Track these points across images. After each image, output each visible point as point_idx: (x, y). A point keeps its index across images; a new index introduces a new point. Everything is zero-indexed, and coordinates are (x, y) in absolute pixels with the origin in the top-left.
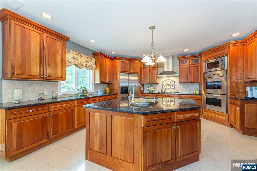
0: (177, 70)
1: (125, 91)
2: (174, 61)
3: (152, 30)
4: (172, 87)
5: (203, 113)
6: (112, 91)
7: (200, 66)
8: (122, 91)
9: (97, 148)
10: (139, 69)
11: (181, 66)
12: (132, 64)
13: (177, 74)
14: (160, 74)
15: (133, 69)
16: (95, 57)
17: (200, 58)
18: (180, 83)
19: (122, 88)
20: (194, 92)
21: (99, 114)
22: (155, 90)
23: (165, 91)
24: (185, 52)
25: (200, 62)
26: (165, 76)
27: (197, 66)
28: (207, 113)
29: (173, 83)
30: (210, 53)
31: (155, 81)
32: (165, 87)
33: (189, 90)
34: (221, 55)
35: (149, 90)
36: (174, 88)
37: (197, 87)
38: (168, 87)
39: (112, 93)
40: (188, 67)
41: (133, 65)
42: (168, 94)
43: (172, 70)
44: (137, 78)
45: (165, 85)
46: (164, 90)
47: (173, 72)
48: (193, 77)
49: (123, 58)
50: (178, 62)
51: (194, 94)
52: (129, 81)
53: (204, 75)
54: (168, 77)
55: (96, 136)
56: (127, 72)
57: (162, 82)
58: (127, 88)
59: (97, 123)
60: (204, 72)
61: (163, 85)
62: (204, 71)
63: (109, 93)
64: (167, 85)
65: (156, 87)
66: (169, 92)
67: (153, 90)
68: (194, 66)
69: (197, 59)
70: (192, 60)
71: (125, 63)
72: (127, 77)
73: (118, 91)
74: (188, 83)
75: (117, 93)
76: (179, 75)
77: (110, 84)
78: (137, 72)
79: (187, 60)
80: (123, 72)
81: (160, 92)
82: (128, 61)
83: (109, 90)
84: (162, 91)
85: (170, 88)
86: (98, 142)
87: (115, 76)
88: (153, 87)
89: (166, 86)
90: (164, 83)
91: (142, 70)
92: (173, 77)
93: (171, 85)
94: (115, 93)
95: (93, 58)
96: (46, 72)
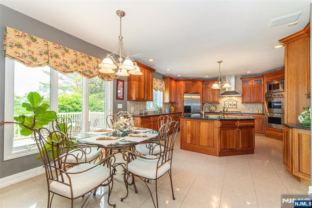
0: (240, 90)
1: (188, 110)
2: (237, 81)
4: (234, 107)
5: (265, 131)
6: (176, 110)
7: (262, 87)
8: (185, 110)
9: (189, 141)
10: (201, 89)
11: (244, 87)
12: (194, 85)
13: (240, 94)
14: (222, 95)
15: (196, 89)
16: (164, 80)
17: (262, 79)
18: (242, 103)
19: (186, 107)
20: (257, 112)
21: (190, 122)
22: (216, 109)
23: (227, 110)
24: (247, 74)
25: (263, 83)
26: (227, 96)
27: (260, 87)
28: (269, 131)
29: (235, 103)
30: (271, 75)
31: (217, 101)
32: (227, 107)
33: (251, 110)
34: (281, 78)
35: (211, 110)
36: (237, 108)
37: (260, 106)
38: (230, 107)
39: (176, 112)
40: (250, 88)
41: (196, 86)
42: (231, 113)
43: (234, 90)
44: (199, 97)
45: (226, 105)
46: (225, 110)
47: (235, 93)
48: (255, 97)
49: (186, 80)
50: (240, 82)
51: (257, 113)
52: (192, 100)
53: (266, 95)
54: (230, 97)
55: (188, 134)
56: (190, 93)
57: (224, 102)
58: (190, 107)
59: (189, 127)
60: (266, 93)
62: (266, 91)
63: (174, 112)
64: (229, 105)
65: (217, 107)
66: (231, 112)
67: (215, 109)
68: (257, 87)
69: (260, 80)
70: (254, 80)
71: (188, 84)
72: (190, 97)
73: (182, 110)
74: (251, 103)
75: (181, 112)
76: (241, 95)
77: (174, 104)
78: (199, 92)
79: (250, 81)
80: (186, 93)
81: (222, 112)
82: (191, 82)
83: (174, 109)
84: (224, 110)
85: (232, 107)
86: (190, 138)
87: (179, 96)
88: (214, 107)
90: (226, 103)
91: (204, 90)
92: (235, 97)
93: (233, 104)
94: (179, 112)
95: (163, 81)
96: (146, 96)
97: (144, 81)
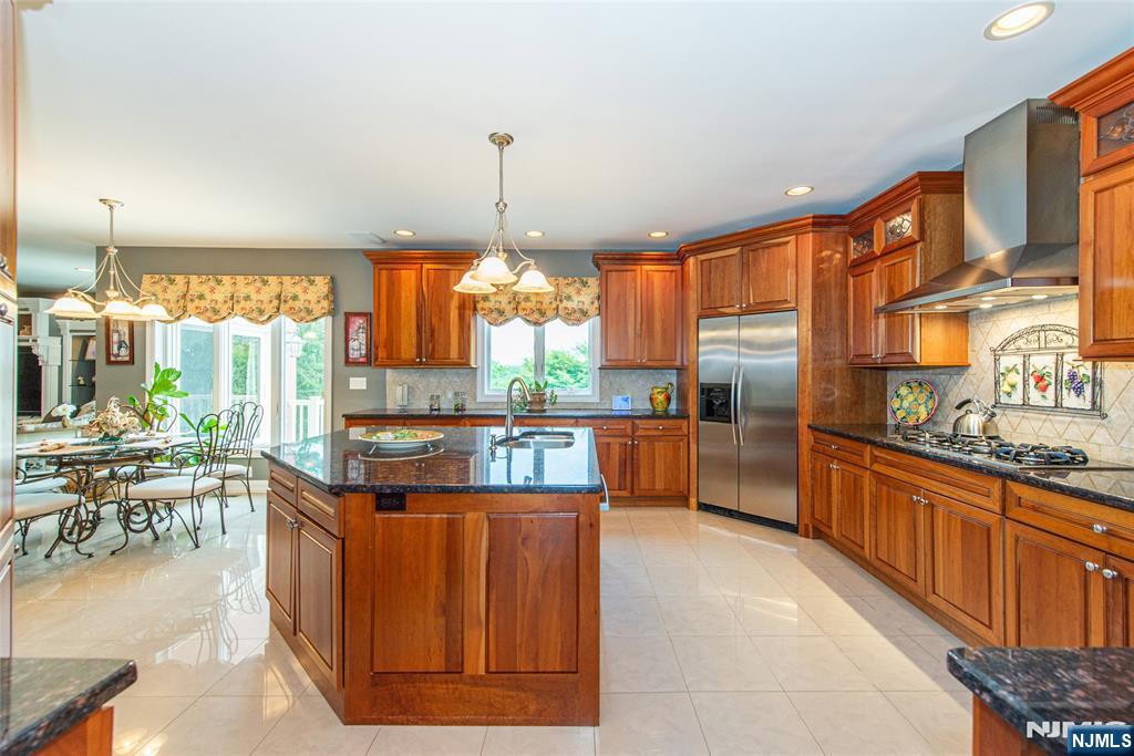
4: (1072, 399)
8: (706, 404)
12: (755, 260)
15: (763, 284)
32: (1016, 399)
38: (1035, 397)
41: (763, 266)
45: (1011, 378)
52: (743, 350)
57: (994, 351)
61: (997, 383)
64: (1032, 381)
73: (691, 406)
78: (786, 301)
85: (1059, 407)
89: (1020, 387)
90: (1006, 362)
93: (1065, 378)
96: (427, 349)
97: (417, 301)
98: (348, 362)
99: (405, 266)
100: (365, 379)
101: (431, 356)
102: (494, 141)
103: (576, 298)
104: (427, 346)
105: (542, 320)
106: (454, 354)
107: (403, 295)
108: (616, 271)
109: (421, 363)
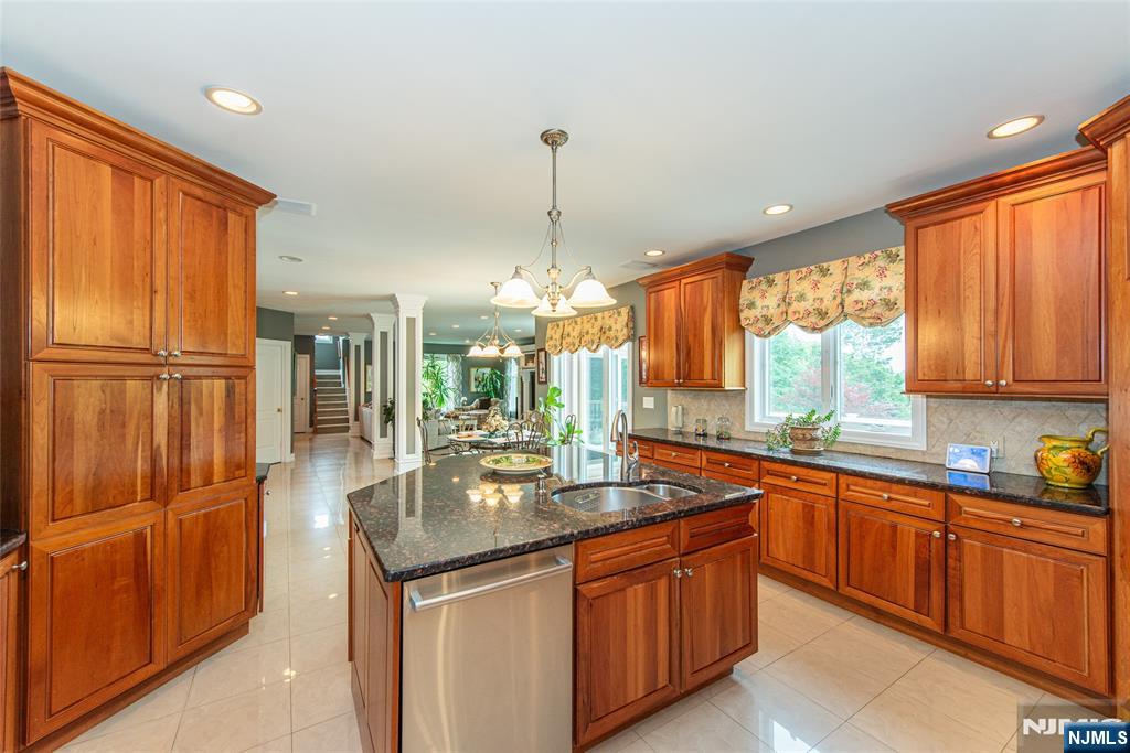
3: (554, 151)
96: (684, 370)
97: (677, 320)
98: (641, 382)
99: (666, 286)
100: (652, 399)
101: (688, 377)
102: (546, 141)
103: (876, 283)
104: (685, 365)
105: (822, 323)
106: (707, 375)
107: (666, 315)
108: (935, 224)
109: (679, 385)
